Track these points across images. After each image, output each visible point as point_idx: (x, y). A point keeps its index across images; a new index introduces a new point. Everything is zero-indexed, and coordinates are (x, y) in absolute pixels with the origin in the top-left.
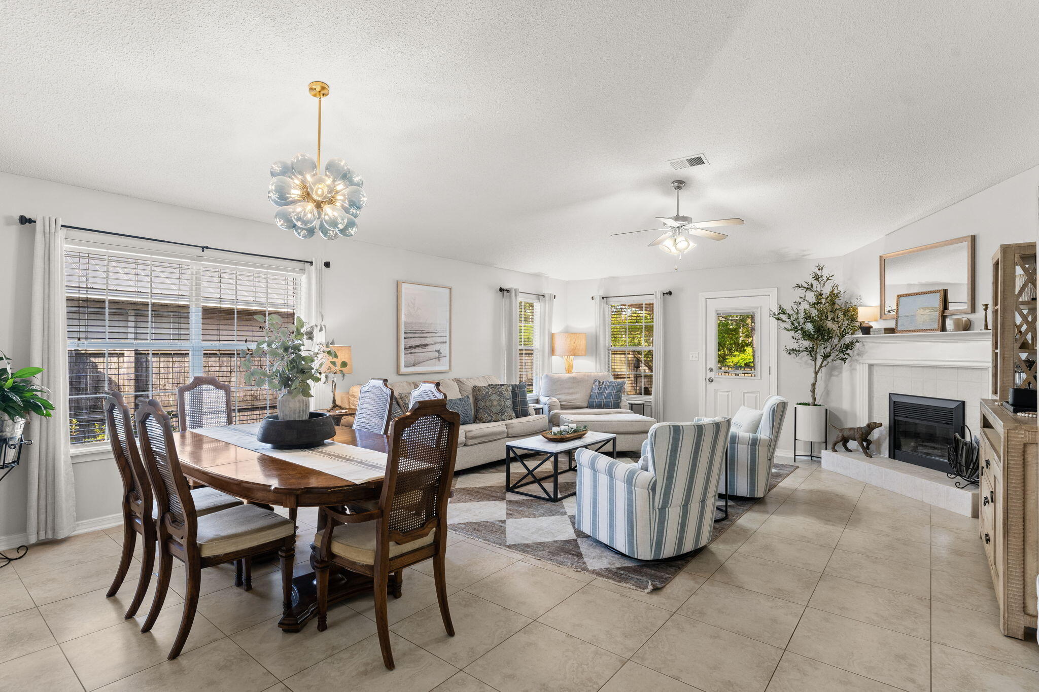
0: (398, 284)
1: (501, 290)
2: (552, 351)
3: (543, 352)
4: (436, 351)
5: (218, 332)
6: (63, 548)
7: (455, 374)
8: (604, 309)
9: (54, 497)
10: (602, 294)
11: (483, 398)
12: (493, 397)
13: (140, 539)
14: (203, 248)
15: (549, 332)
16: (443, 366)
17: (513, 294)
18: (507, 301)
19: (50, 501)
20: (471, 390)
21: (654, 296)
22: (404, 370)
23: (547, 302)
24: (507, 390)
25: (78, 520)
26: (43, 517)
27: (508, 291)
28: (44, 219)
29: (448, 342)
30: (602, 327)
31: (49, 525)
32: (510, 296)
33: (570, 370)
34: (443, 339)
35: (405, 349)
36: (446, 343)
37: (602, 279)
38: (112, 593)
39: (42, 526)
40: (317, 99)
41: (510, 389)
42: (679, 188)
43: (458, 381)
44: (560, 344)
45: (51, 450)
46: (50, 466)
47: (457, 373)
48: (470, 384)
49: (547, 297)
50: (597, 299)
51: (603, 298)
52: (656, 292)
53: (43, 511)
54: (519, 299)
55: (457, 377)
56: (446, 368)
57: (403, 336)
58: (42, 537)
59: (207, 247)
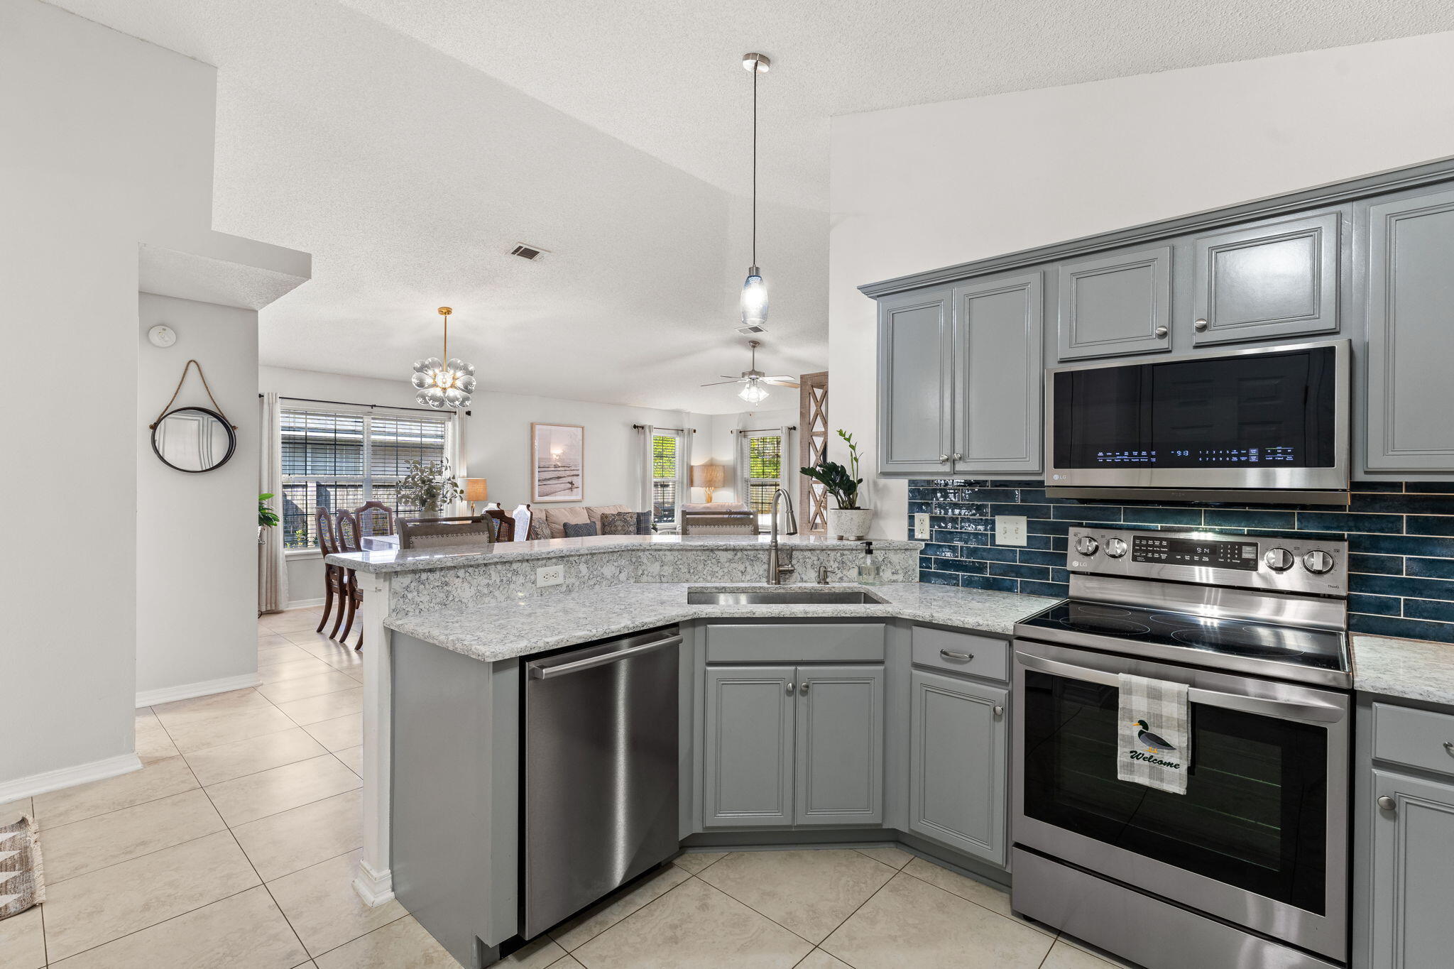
0: (532, 426)
1: (635, 427)
2: (691, 483)
3: (682, 483)
4: (569, 483)
5: (383, 469)
6: (283, 615)
7: (586, 504)
8: (741, 442)
9: (276, 581)
10: (740, 428)
11: (610, 523)
12: (618, 523)
13: (336, 597)
14: (372, 406)
15: (687, 464)
16: (576, 496)
17: (647, 430)
18: (642, 436)
19: (273, 584)
20: (599, 516)
21: (780, 431)
22: (537, 498)
23: (686, 437)
24: (631, 517)
25: (290, 600)
26: (269, 595)
27: (643, 427)
28: (269, 394)
29: (581, 475)
30: (739, 460)
31: (273, 601)
32: (644, 433)
33: (710, 499)
34: (575, 473)
35: (539, 481)
36: (578, 475)
37: (740, 414)
38: (320, 630)
39: (269, 601)
40: (443, 316)
41: (636, 516)
42: (754, 347)
43: (588, 509)
44: (698, 476)
45: (274, 550)
46: (273, 560)
47: (587, 503)
48: (599, 512)
49: (686, 432)
50: (735, 432)
51: (741, 432)
52: (782, 427)
53: (269, 591)
54: (653, 434)
55: (588, 505)
56: (579, 498)
57: (537, 470)
58: (269, 608)
59: (375, 406)
